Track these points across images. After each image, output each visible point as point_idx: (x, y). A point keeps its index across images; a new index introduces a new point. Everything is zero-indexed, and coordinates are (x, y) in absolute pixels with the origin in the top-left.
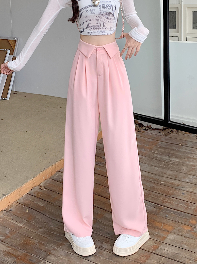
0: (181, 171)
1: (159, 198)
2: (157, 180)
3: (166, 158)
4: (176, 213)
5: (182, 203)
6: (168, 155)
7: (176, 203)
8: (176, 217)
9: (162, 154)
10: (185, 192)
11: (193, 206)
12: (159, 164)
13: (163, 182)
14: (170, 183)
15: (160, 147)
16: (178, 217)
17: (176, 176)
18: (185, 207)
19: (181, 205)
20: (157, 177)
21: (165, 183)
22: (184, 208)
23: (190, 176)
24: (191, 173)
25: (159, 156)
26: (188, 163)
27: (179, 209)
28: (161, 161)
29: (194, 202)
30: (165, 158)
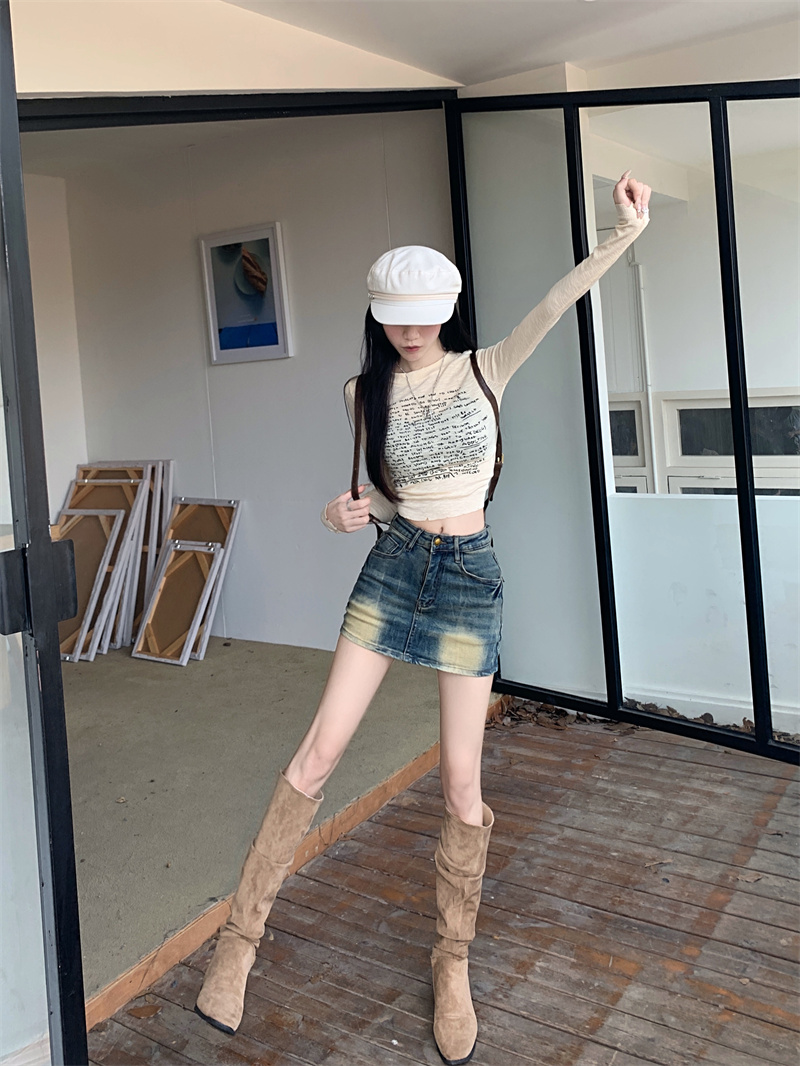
0: (663, 824)
1: (604, 894)
2: (602, 848)
3: (628, 791)
4: (646, 928)
5: (663, 905)
6: (633, 784)
7: (648, 905)
8: (647, 940)
9: (618, 780)
10: (670, 877)
11: (690, 911)
12: (608, 806)
13: (616, 851)
14: (636, 855)
15: (614, 764)
16: (653, 940)
17: (650, 837)
18: (669, 914)
19: (661, 908)
20: (600, 841)
21: (622, 855)
22: (669, 918)
23: (683, 836)
24: (689, 826)
25: (611, 787)
26: (682, 802)
27: (655, 920)
28: (616, 798)
29: (694, 902)
30: (626, 790)
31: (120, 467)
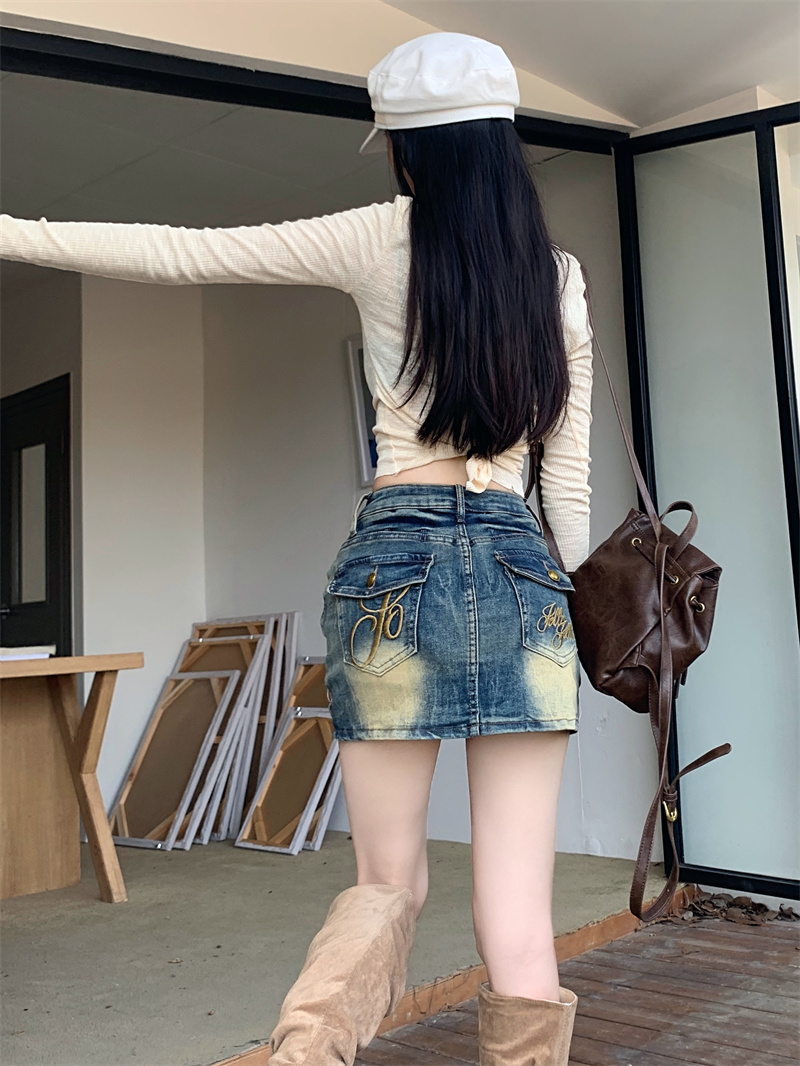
31: (239, 623)
